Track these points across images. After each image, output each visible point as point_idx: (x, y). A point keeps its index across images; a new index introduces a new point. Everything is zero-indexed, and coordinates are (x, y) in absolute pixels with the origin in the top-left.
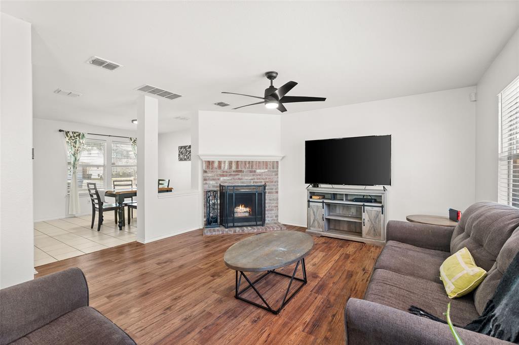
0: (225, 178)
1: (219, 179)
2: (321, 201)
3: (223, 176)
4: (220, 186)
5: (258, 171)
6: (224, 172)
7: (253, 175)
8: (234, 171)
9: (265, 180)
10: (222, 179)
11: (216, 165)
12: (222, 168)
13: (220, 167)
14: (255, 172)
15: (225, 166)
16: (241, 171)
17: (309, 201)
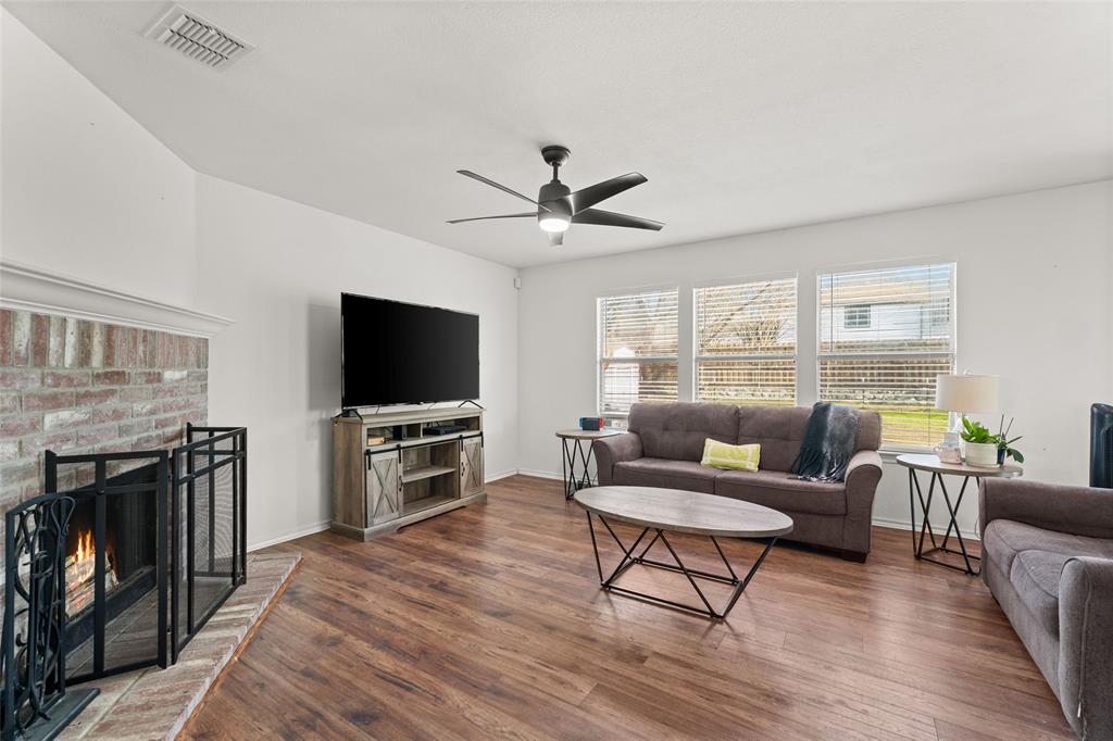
0: (65, 415)
1: (35, 426)
2: (393, 445)
3: (54, 402)
4: (51, 460)
5: (168, 375)
6: (57, 382)
7: (156, 393)
8: (98, 376)
9: (187, 411)
10: (50, 419)
11: (22, 335)
12: (52, 360)
13: (39, 350)
14: (159, 378)
15: (63, 345)
16: (119, 377)
17: (368, 453)
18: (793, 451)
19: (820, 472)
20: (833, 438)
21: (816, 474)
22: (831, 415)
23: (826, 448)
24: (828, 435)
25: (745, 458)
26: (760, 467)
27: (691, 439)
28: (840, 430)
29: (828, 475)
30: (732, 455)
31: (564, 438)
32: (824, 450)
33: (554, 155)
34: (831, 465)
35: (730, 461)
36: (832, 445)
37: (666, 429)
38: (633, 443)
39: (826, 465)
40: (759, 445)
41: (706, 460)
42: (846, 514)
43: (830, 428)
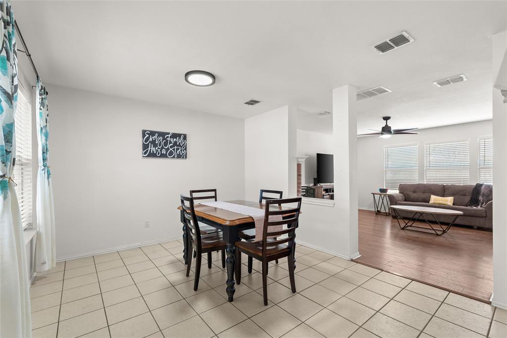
17: (323, 195)
18: (467, 199)
19: (478, 205)
20: (483, 195)
21: (477, 206)
22: (483, 187)
23: (481, 198)
24: (481, 194)
25: (447, 201)
26: (453, 204)
27: (424, 196)
28: (487, 192)
29: (481, 207)
30: (442, 200)
31: (374, 194)
32: (480, 199)
33: (386, 119)
34: (483, 203)
35: (441, 202)
36: (483, 197)
37: (414, 192)
38: (402, 196)
39: (480, 204)
40: (453, 198)
41: (431, 202)
42: (486, 217)
43: (482, 191)
